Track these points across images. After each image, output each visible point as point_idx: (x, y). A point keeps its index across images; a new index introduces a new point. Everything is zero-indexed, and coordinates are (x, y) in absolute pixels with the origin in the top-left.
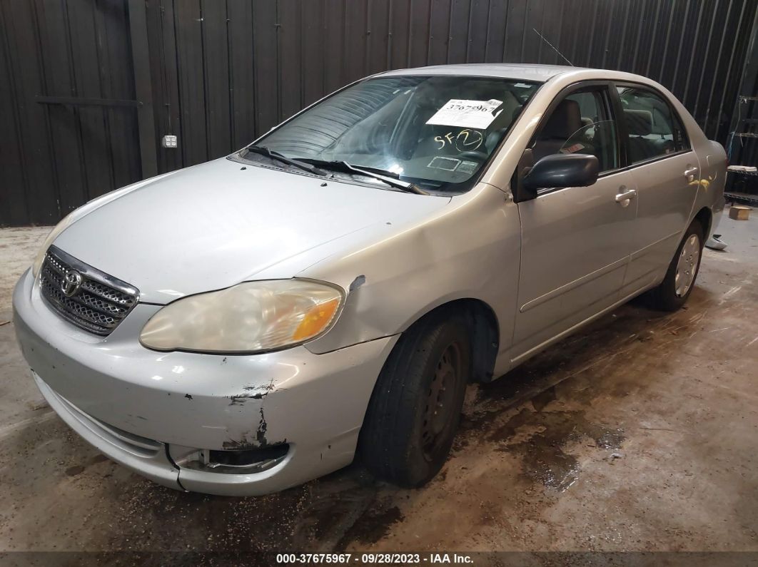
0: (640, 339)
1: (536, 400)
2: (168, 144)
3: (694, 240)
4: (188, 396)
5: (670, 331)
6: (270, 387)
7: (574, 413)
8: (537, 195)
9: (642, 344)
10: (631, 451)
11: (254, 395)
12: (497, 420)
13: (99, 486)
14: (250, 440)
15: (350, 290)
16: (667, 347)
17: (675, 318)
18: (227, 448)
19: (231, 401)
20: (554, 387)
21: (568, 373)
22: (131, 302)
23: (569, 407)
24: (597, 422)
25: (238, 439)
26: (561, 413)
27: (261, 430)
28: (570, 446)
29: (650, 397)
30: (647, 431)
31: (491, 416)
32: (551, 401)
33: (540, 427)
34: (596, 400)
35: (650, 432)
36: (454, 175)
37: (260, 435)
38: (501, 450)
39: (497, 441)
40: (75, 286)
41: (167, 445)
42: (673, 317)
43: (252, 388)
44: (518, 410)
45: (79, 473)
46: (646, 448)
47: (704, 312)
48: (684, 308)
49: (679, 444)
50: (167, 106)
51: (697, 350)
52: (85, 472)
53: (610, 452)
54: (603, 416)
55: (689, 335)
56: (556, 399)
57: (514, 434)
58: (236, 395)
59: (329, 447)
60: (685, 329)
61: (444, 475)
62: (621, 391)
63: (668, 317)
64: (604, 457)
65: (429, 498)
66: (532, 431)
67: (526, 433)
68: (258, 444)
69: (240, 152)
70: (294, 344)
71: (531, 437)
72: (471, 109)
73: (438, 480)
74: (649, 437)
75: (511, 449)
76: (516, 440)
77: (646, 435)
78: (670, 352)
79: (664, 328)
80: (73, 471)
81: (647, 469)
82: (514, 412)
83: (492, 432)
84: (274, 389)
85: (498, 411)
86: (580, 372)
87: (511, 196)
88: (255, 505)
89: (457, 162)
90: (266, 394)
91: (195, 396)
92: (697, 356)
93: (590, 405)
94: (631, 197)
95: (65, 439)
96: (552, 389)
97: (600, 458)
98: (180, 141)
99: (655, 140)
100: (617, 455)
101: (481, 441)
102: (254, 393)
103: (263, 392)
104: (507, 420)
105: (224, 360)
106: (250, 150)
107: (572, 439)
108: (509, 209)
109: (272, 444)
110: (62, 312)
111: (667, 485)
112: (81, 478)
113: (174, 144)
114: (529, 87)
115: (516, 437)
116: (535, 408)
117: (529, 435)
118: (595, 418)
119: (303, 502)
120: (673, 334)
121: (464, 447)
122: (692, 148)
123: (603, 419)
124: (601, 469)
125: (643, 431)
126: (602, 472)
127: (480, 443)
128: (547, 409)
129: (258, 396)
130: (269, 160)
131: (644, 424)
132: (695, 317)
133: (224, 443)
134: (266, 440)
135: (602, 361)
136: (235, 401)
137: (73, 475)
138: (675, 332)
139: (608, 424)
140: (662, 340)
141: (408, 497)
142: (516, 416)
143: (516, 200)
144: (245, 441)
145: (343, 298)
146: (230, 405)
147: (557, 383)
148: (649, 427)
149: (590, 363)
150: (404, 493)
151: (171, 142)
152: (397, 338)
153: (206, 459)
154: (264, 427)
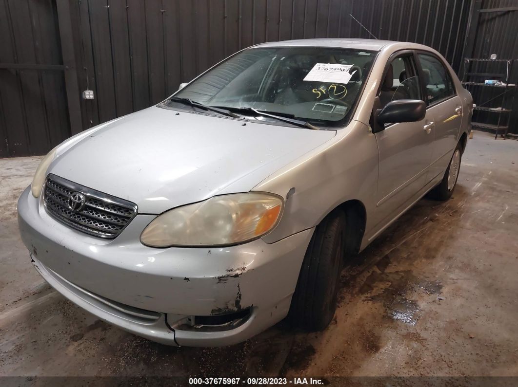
0: (431, 220)
1: (378, 264)
2: (87, 97)
3: (457, 153)
4: (187, 279)
5: (449, 213)
6: (244, 269)
7: (404, 272)
8: (384, 128)
9: (433, 223)
10: (449, 295)
11: (234, 275)
12: (358, 280)
13: (98, 347)
14: (230, 307)
15: (287, 198)
16: (449, 224)
17: (449, 205)
18: (214, 314)
19: (218, 281)
20: (387, 255)
21: (394, 245)
22: (130, 213)
23: (401, 268)
24: (422, 277)
25: (222, 306)
26: (397, 272)
27: (238, 299)
28: (410, 294)
29: (450, 258)
30: (454, 281)
31: (354, 278)
32: (388, 265)
33: (387, 283)
34: (416, 262)
35: (456, 281)
36: (332, 115)
37: (237, 303)
38: (367, 300)
39: (362, 293)
40: (81, 203)
41: (166, 315)
42: (447, 204)
43: (232, 270)
44: (369, 272)
45: (80, 339)
46: (457, 292)
47: (464, 201)
48: (452, 198)
49: (476, 288)
50: (85, 69)
51: (468, 225)
52: (85, 338)
53: (436, 296)
54: (424, 273)
55: (460, 216)
56: (391, 263)
57: (372, 289)
58: (221, 276)
59: (276, 307)
60: (456, 212)
61: (335, 320)
62: (430, 255)
63: (444, 205)
64: (433, 300)
65: (331, 337)
66: (382, 286)
67: (380, 288)
68: (236, 309)
69: (164, 102)
70: (255, 238)
71: (383, 290)
72: (333, 70)
73: (332, 324)
74: (456, 284)
75: (373, 299)
76: (375, 292)
77: (455, 283)
78: (452, 227)
79: (443, 212)
80: (75, 338)
81: (462, 306)
82: (367, 274)
83: (357, 288)
84: (246, 270)
85: (357, 274)
86: (400, 244)
87: (370, 129)
88: (214, 352)
89: (332, 107)
90: (241, 274)
91: (191, 278)
92: (469, 229)
93: (413, 265)
94: (431, 127)
95: (61, 315)
96: (387, 257)
97: (431, 301)
98: (96, 94)
99: (433, 89)
100: (441, 298)
101: (353, 296)
102: (234, 273)
103: (239, 272)
104: (365, 280)
105: (209, 252)
106: (172, 100)
107: (410, 289)
108: (370, 138)
109: (244, 308)
110: (69, 223)
111: (477, 316)
112: (83, 342)
113: (92, 97)
114: (369, 54)
115: (374, 291)
116: (380, 270)
117: (382, 289)
118: (419, 274)
119: (247, 346)
120: (451, 215)
121: (342, 300)
122: (457, 93)
123: (425, 275)
124: (434, 307)
125: (451, 281)
126: (435, 310)
127: (352, 296)
128: (387, 271)
129: (237, 276)
130: (190, 107)
131: (452, 276)
132: (460, 204)
133: (212, 310)
134: (240, 306)
135: (412, 236)
136: (220, 280)
137: (76, 341)
138: (451, 214)
139: (428, 277)
140: (445, 220)
141: (316, 337)
142: (369, 276)
143: (373, 132)
144: (227, 308)
145: (283, 204)
146: (217, 283)
147: (388, 252)
148: (455, 278)
149: (405, 238)
150: (312, 335)
151: (89, 95)
152: (314, 229)
153: (193, 323)
154: (240, 297)
